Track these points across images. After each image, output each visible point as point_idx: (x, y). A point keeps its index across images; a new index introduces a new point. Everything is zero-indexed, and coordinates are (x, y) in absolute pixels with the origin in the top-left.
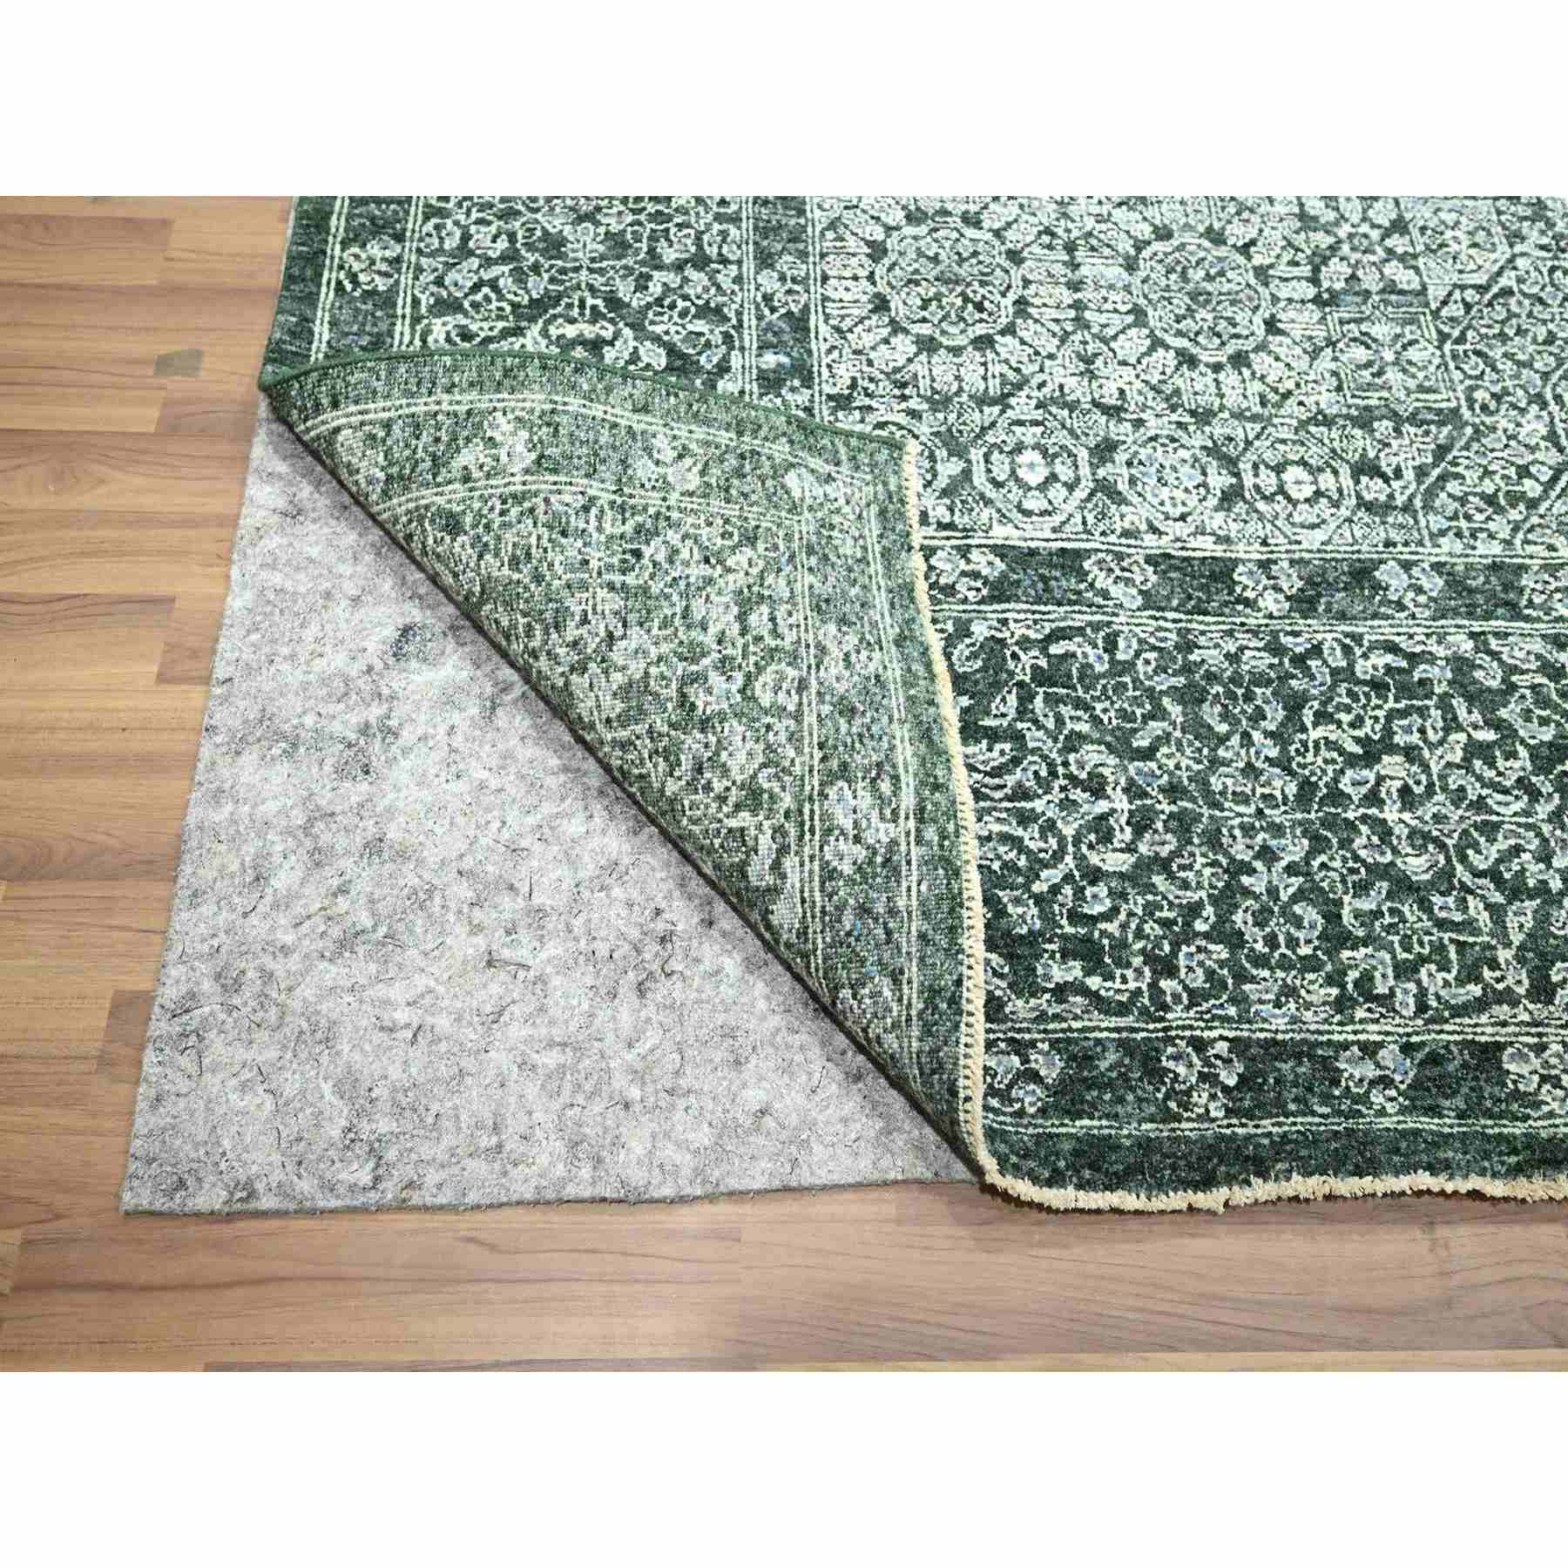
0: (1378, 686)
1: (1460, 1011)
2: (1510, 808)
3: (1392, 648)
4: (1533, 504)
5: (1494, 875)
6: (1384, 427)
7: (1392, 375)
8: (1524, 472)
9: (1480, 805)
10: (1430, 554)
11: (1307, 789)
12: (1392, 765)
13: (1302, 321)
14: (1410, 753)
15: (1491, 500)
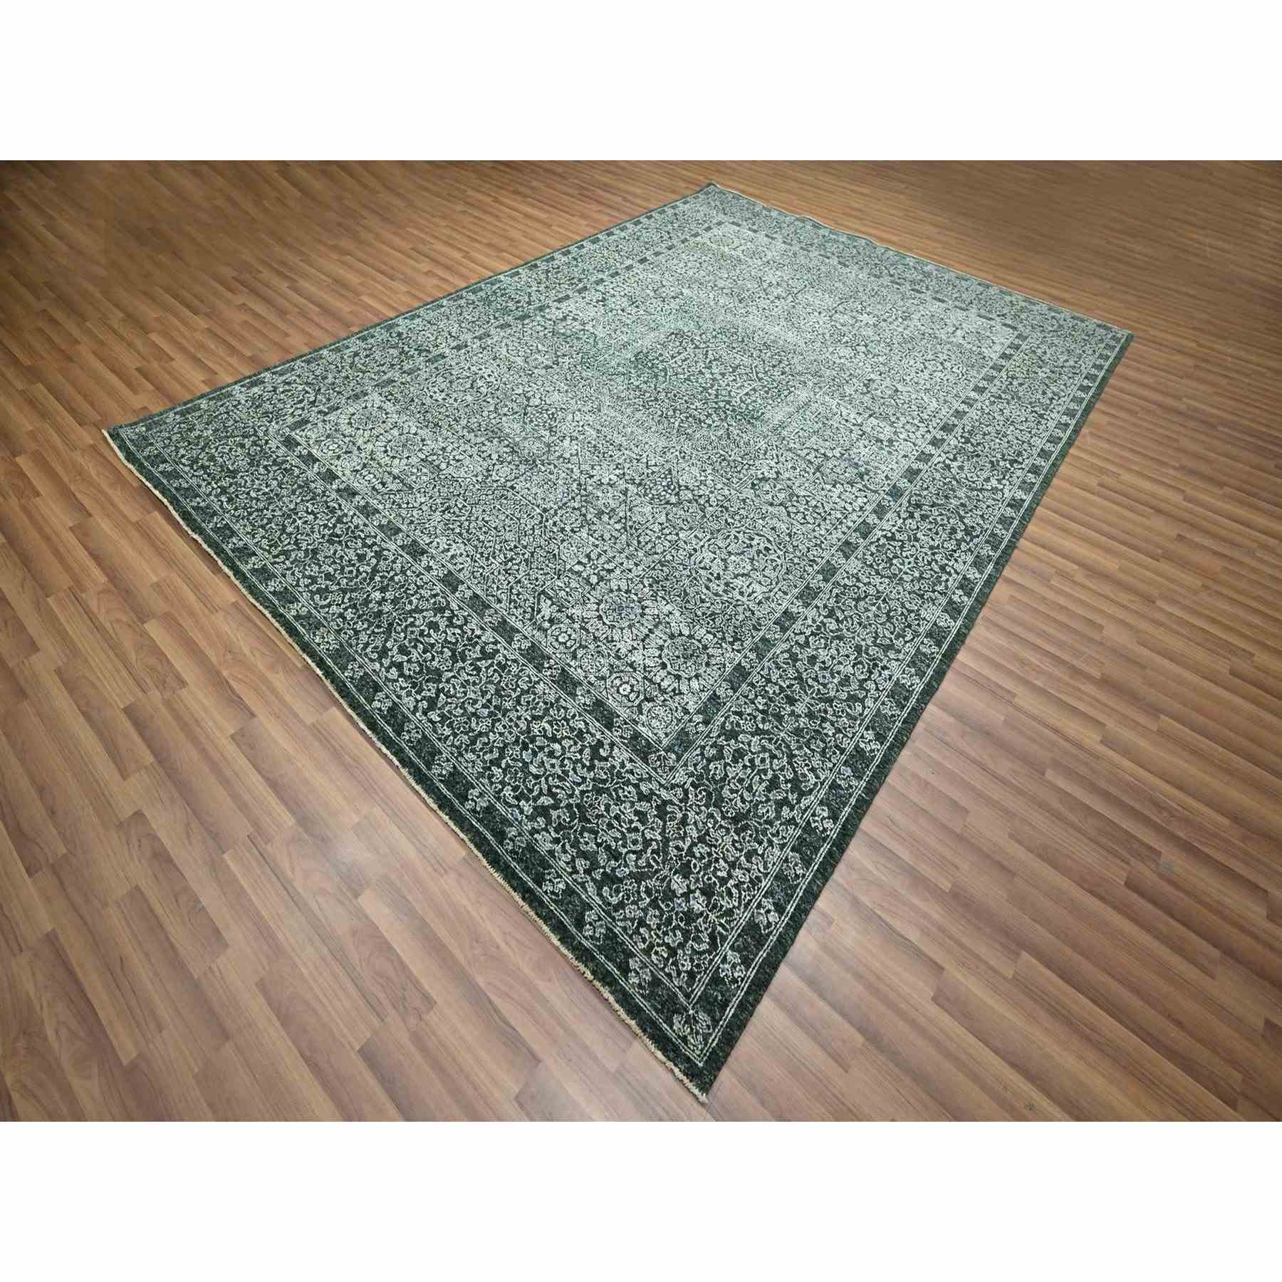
0: (328, 507)
1: (261, 548)
2: (316, 535)
3: (340, 505)
4: (400, 507)
5: (297, 540)
6: (397, 481)
7: (414, 477)
8: (408, 503)
9: (313, 532)
10: (371, 501)
11: (295, 509)
12: (311, 517)
13: (414, 460)
14: (316, 518)
15: (394, 502)
